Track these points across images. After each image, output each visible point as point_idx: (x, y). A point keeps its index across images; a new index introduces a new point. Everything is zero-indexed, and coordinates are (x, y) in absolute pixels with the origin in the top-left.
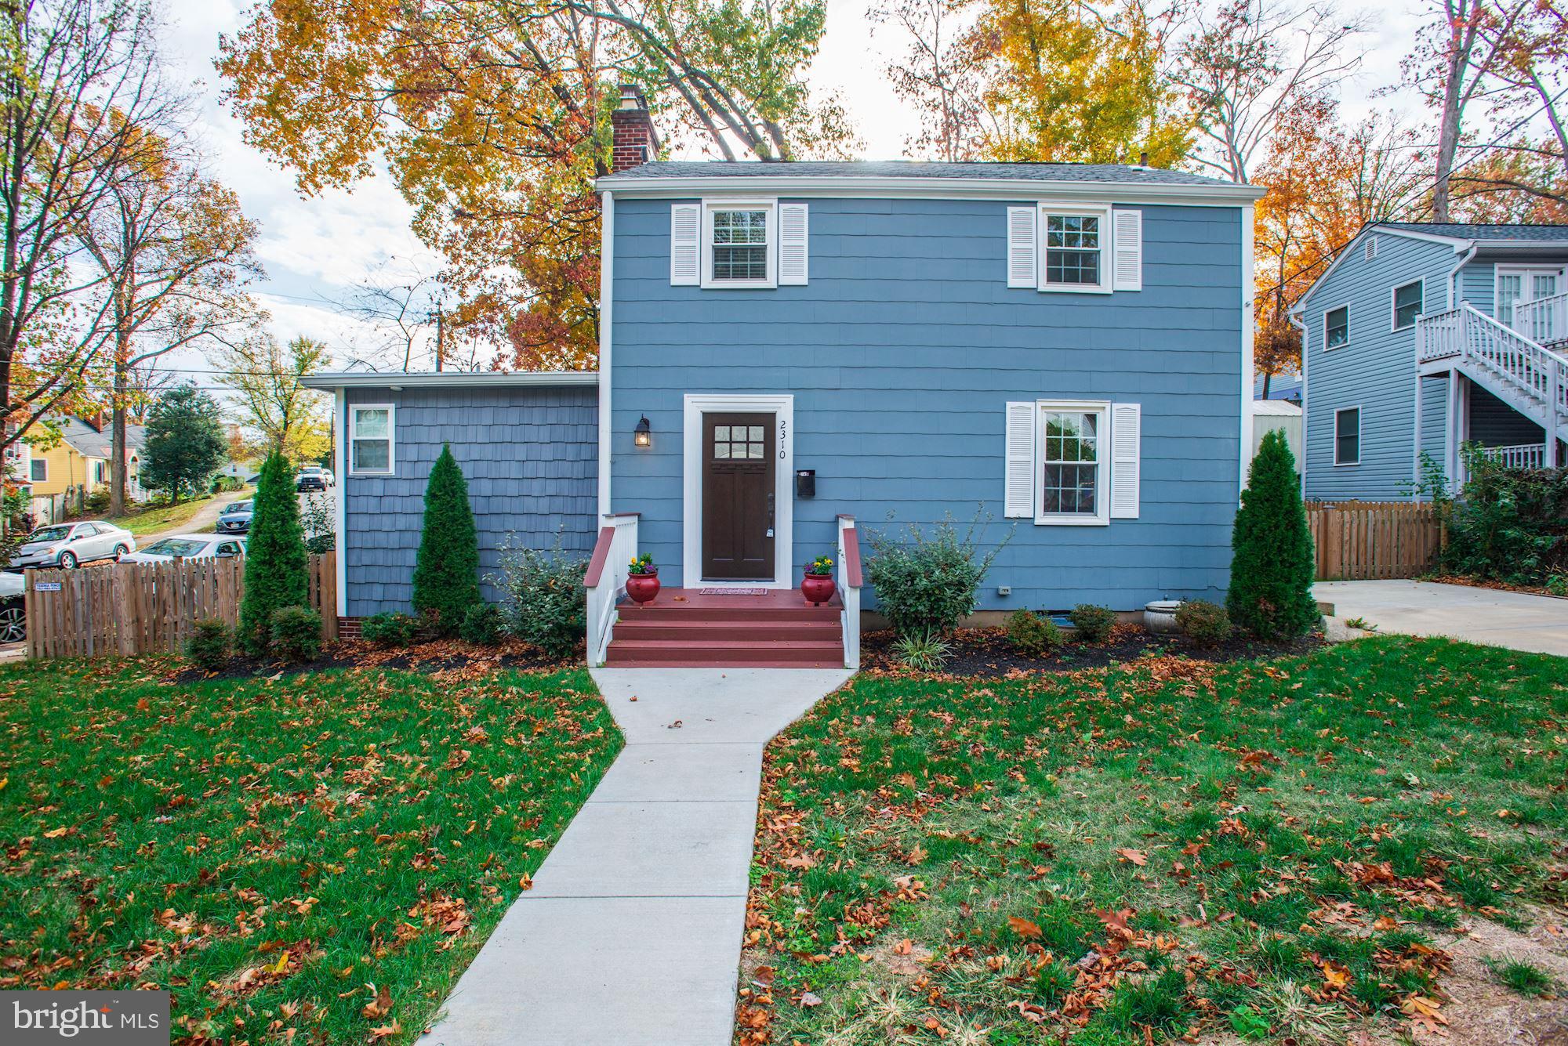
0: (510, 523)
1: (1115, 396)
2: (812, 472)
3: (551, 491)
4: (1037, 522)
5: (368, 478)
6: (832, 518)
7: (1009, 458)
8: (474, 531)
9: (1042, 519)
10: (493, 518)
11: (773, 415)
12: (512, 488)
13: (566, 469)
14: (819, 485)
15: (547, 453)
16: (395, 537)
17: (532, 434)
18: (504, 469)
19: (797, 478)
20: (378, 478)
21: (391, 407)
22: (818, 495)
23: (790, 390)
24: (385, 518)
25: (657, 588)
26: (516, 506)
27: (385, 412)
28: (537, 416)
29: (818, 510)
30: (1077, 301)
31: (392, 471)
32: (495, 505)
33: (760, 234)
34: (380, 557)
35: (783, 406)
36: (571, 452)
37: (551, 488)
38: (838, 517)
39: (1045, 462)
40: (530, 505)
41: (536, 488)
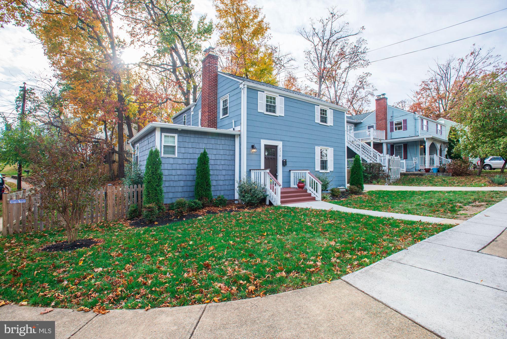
1: (331, 146)
2: (286, 160)
3: (223, 163)
4: (320, 172)
5: (168, 158)
6: (289, 171)
11: (277, 147)
13: (227, 157)
14: (288, 163)
15: (222, 152)
16: (176, 177)
17: (218, 147)
19: (283, 161)
20: (172, 158)
21: (176, 135)
22: (287, 165)
23: (281, 140)
24: (173, 171)
27: (174, 137)
28: (219, 142)
29: (287, 169)
31: (176, 156)
32: (213, 167)
33: (274, 103)
34: (172, 184)
35: (280, 145)
36: (228, 152)
37: (223, 162)
38: (290, 171)
39: (320, 159)
40: (218, 167)
41: (218, 162)
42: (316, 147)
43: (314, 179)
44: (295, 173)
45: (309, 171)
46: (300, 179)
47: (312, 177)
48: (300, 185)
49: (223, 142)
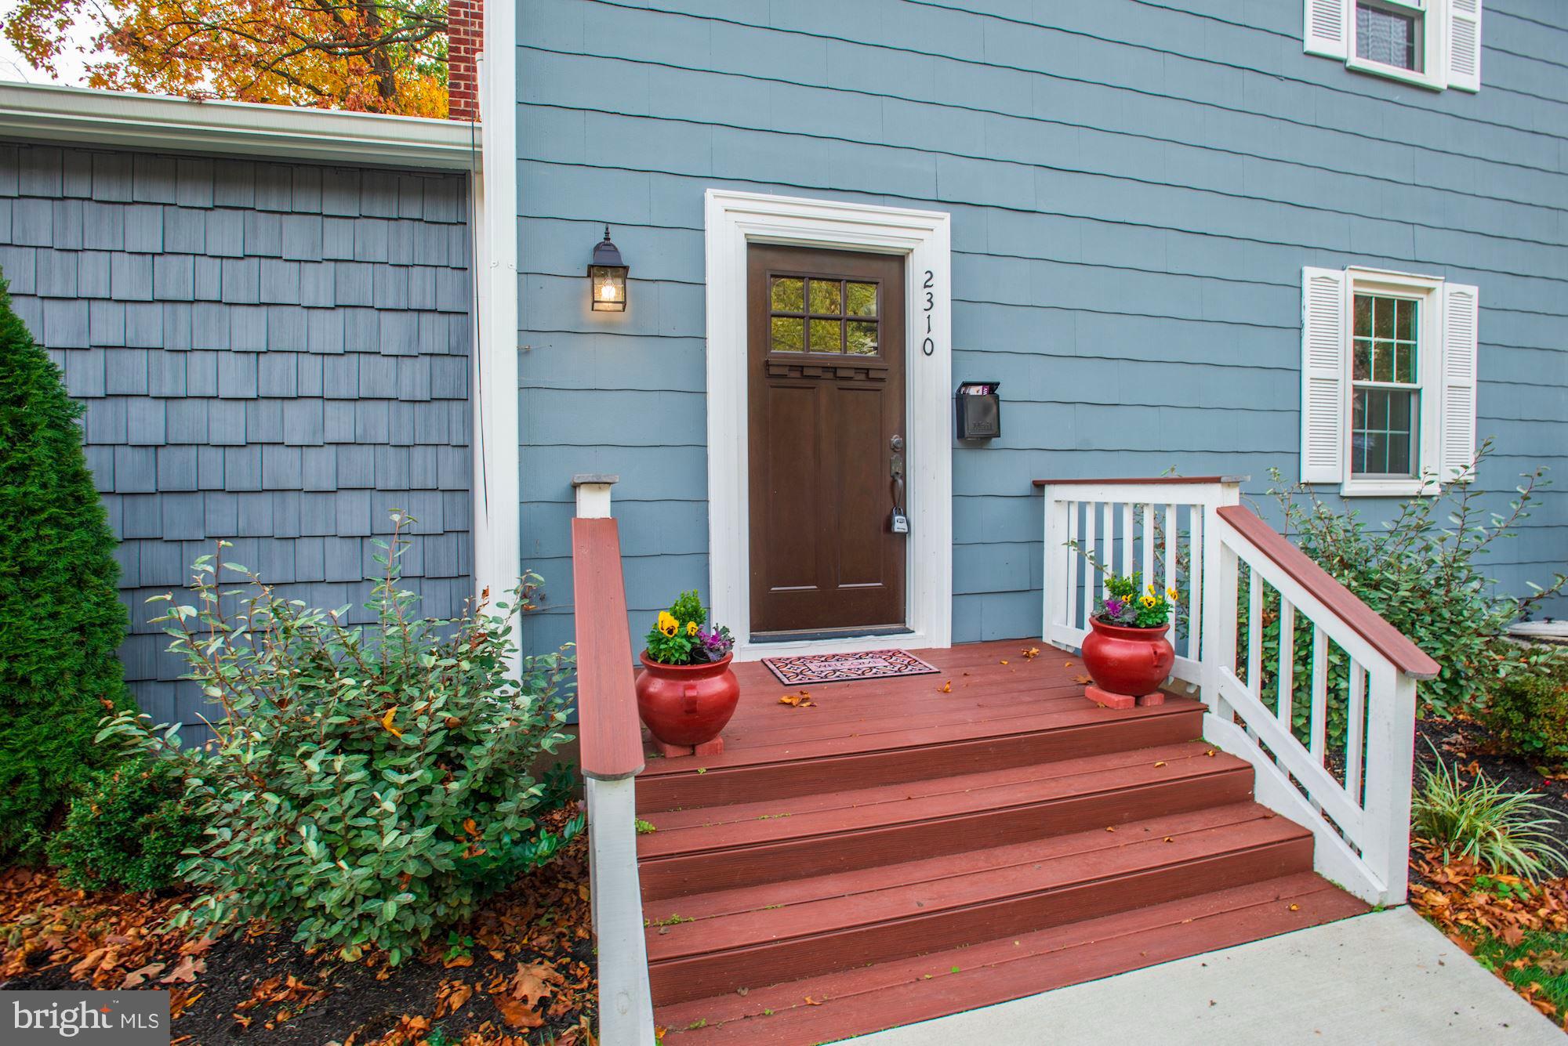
0: (223, 516)
2: (992, 387)
3: (340, 431)
4: (1344, 491)
6: (1024, 486)
7: (1308, 372)
8: (104, 541)
9: (1350, 485)
10: (171, 502)
11: (899, 260)
12: (228, 424)
13: (383, 375)
14: (1011, 417)
15: (327, 328)
17: (281, 282)
18: (201, 374)
19: (960, 401)
22: (1007, 438)
23: (942, 202)
25: (730, 701)
26: (243, 470)
29: (1002, 471)
32: (176, 469)
35: (926, 239)
36: (393, 332)
37: (340, 423)
38: (1039, 486)
39: (1351, 382)
40: (282, 467)
41: (297, 422)
42: (1309, 272)
43: (1294, 596)
44: (1082, 507)
45: (1231, 497)
46: (1127, 573)
47: (1263, 568)
48: (1115, 650)
49: (339, 240)
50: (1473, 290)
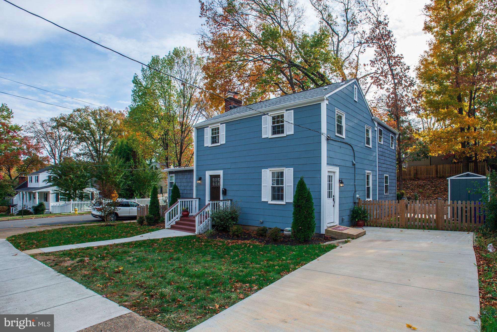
4: (269, 203)
7: (262, 185)
9: (270, 202)
21: (174, 175)
22: (227, 195)
30: (278, 139)
33: (219, 133)
35: (221, 173)
42: (263, 170)
50: (292, 169)
